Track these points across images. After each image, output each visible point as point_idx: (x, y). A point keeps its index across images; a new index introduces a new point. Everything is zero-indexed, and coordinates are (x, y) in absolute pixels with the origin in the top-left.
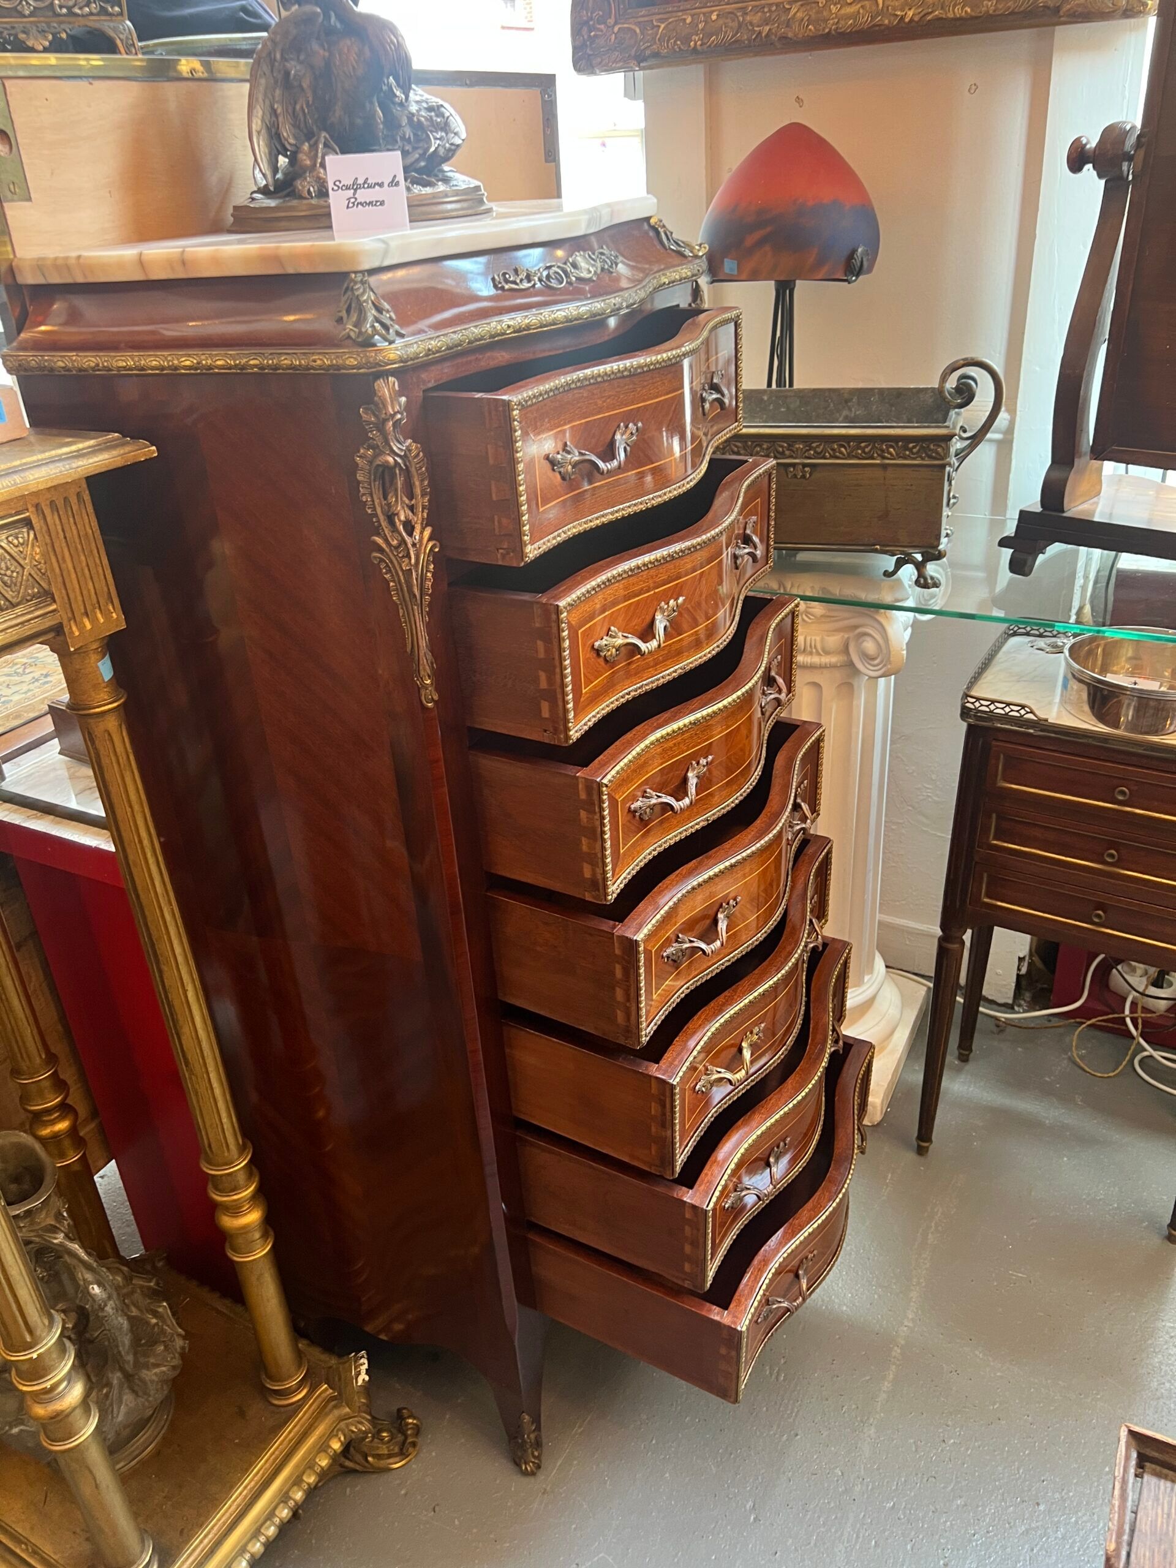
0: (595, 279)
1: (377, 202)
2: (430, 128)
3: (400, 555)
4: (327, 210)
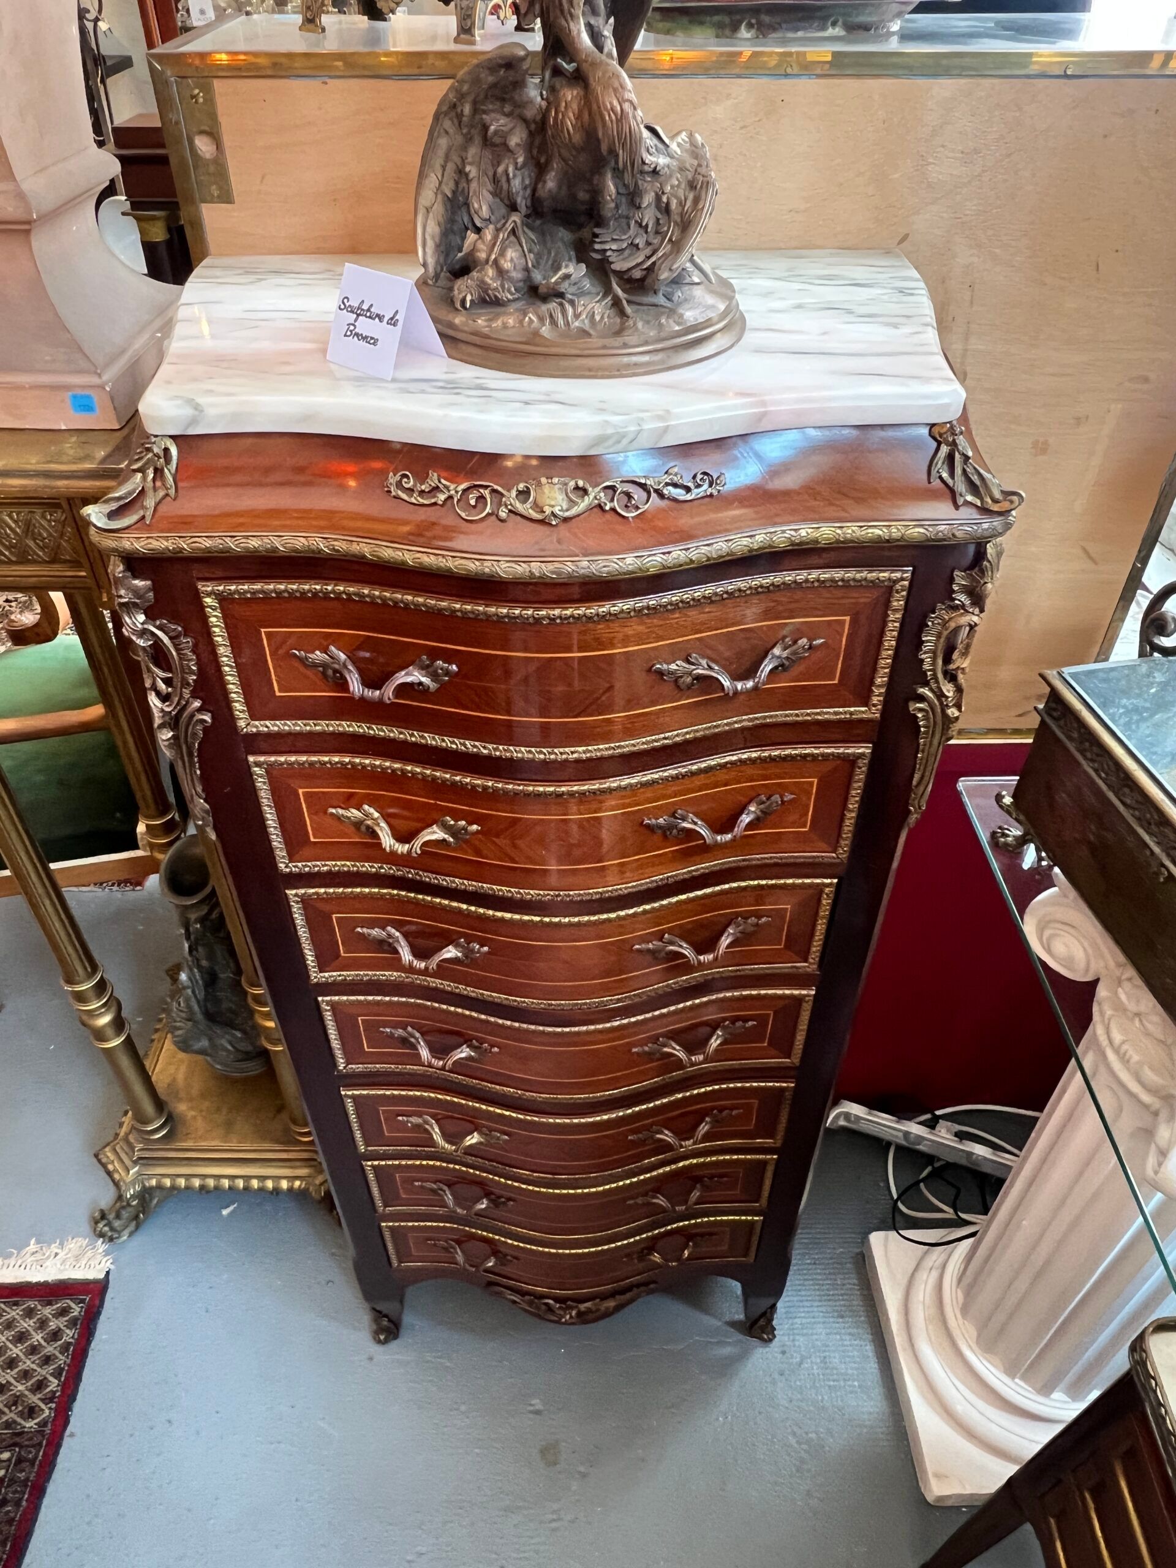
1: (372, 338)
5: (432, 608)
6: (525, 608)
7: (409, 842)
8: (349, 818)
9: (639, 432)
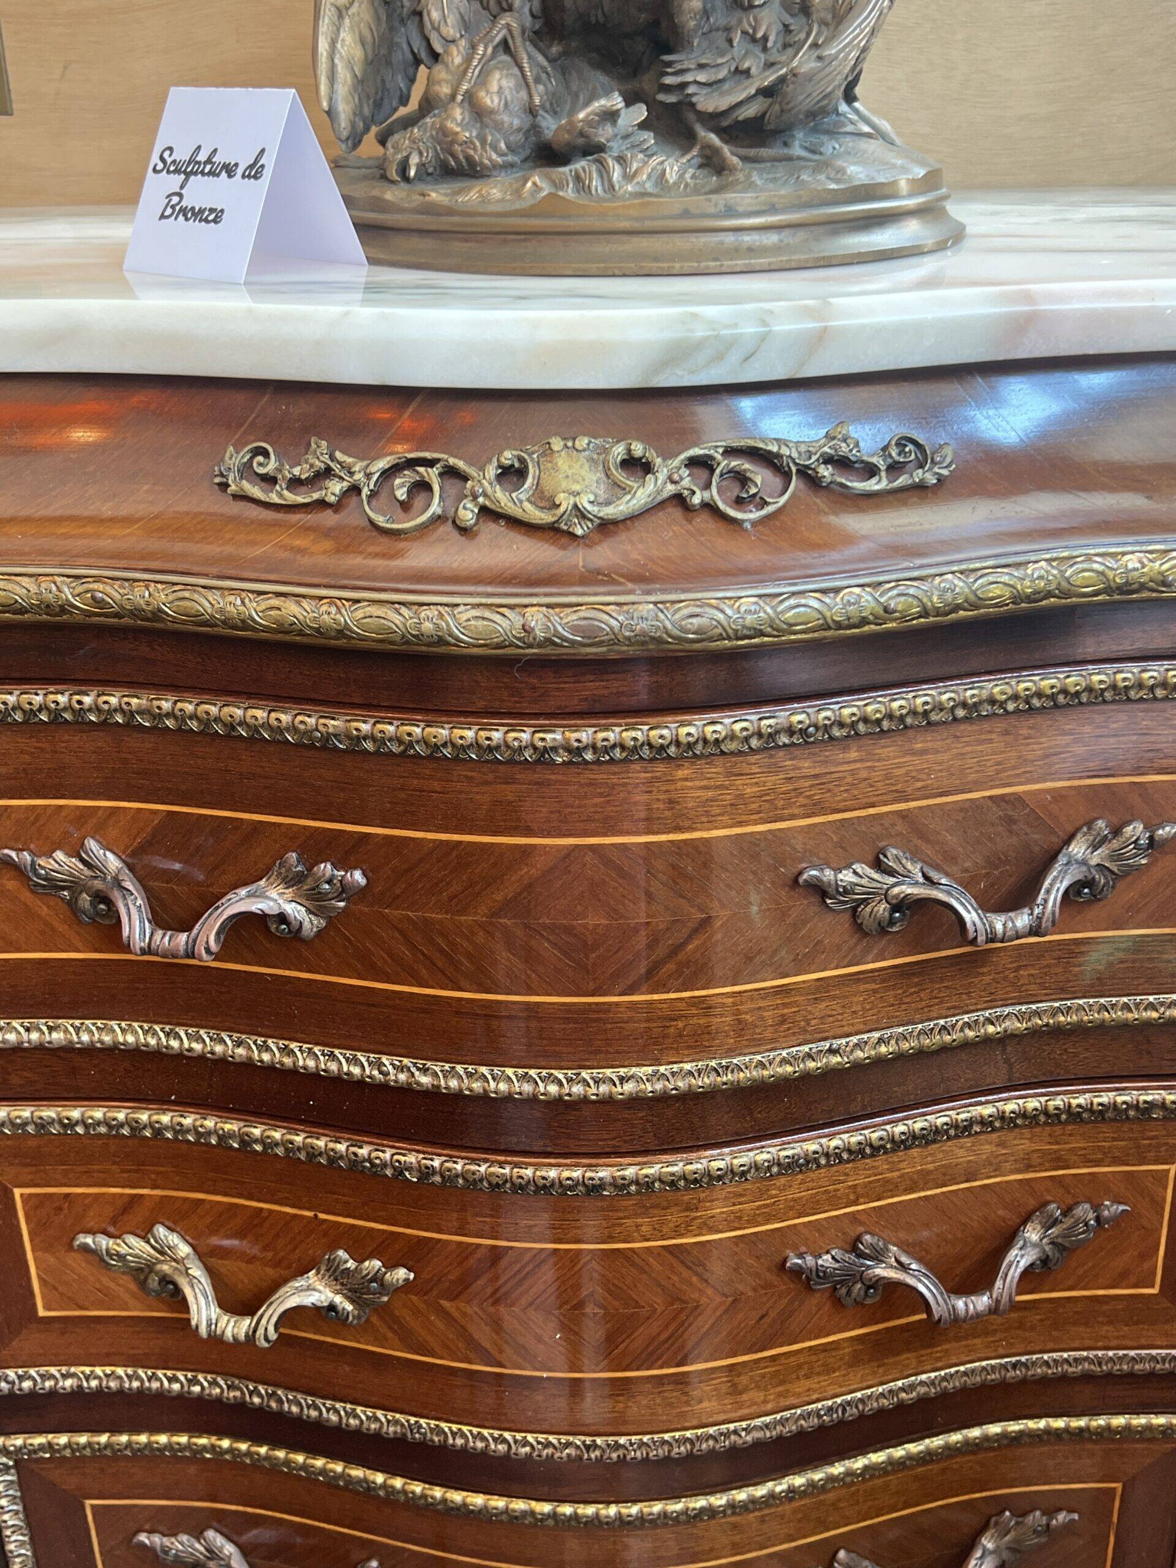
1: (212, 210)
5: (308, 733)
6: (513, 728)
7: (252, 1314)
8: (121, 1257)
9: (763, 338)
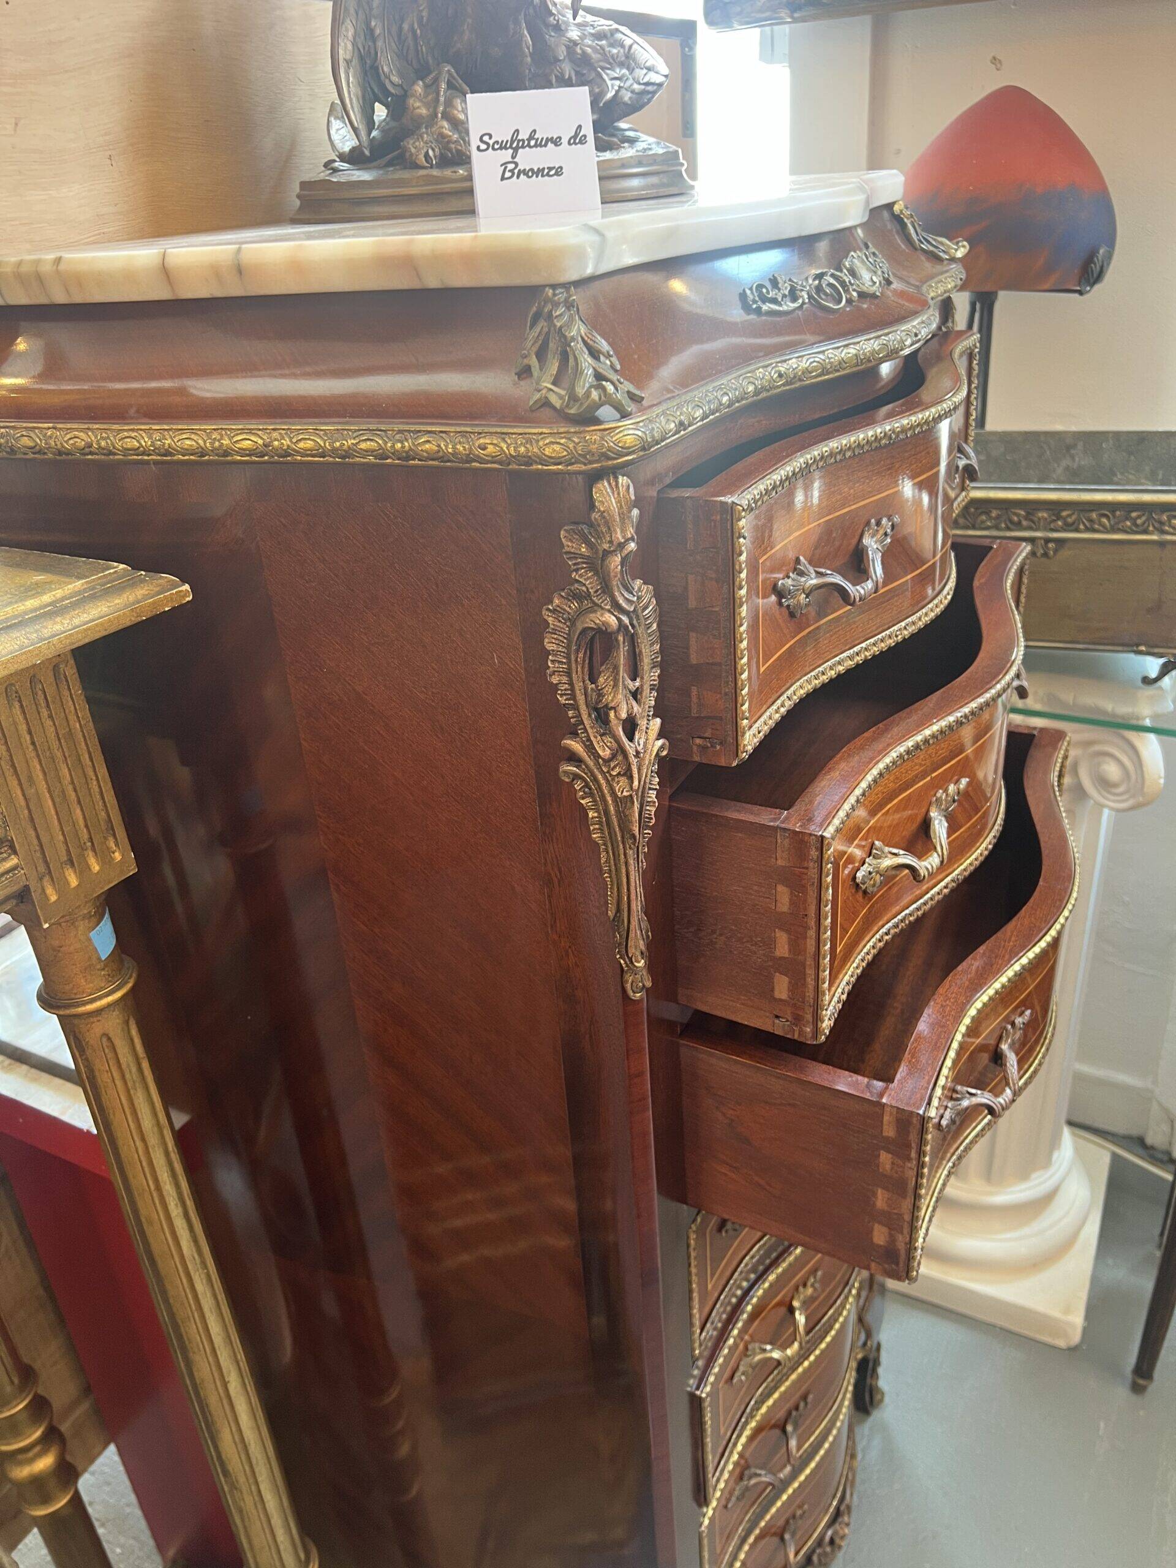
0: (878, 294)
1: (550, 169)
2: (601, 64)
3: (614, 773)
4: (467, 184)
